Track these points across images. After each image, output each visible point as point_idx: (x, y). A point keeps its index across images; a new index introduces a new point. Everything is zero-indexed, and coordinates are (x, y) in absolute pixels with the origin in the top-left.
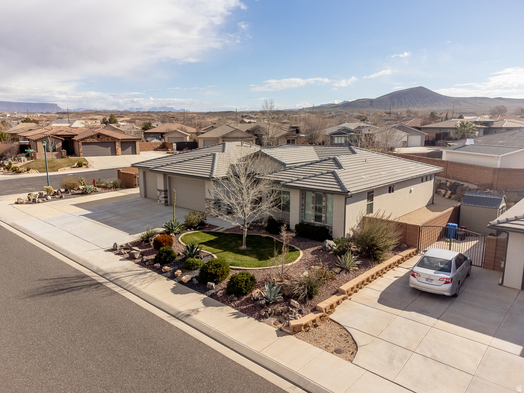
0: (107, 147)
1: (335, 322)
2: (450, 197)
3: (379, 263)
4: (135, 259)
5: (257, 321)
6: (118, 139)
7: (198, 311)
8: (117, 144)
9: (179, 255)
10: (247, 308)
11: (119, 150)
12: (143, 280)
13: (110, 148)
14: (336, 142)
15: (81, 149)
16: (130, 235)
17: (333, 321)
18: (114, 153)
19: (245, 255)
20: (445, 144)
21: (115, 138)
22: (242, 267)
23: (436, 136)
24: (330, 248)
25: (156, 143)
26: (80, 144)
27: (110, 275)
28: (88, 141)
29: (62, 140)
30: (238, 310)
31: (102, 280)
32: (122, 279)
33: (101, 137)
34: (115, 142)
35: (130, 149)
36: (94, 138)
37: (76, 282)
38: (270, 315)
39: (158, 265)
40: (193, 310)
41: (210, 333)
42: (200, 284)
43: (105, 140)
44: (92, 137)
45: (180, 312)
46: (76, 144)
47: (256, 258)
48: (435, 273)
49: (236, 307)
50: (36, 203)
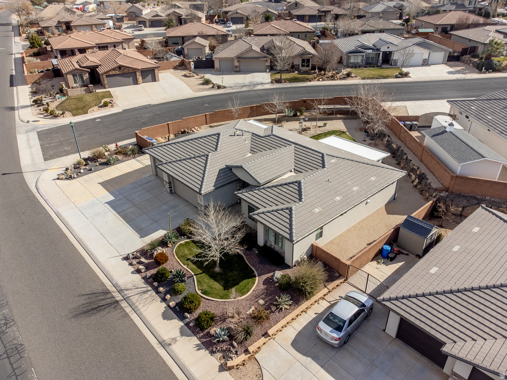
0: (129, 78)
1: (258, 362)
2: (416, 186)
3: (307, 300)
4: (142, 273)
5: (210, 354)
6: (138, 69)
7: (176, 341)
8: (138, 74)
9: (171, 272)
10: (206, 341)
11: (140, 79)
12: (145, 301)
13: (131, 78)
14: (352, 61)
15: (106, 82)
16: (141, 237)
17: (257, 360)
18: (136, 82)
19: (216, 280)
20: (469, 62)
21: (136, 69)
22: (211, 297)
23: (462, 50)
24: (276, 280)
25: (175, 61)
26: (104, 76)
27: (124, 292)
28: (111, 73)
29: (88, 71)
30: (200, 341)
31: (118, 297)
32: (132, 297)
33: (122, 68)
34: (135, 73)
35: (150, 77)
36: (116, 70)
37: (103, 300)
38: (218, 351)
39: (156, 284)
40: (173, 339)
41: (179, 364)
42: (180, 310)
43: (126, 71)
44: (114, 69)
45: (164, 341)
46: (101, 76)
47: (222, 286)
48: (331, 332)
49: (199, 339)
50: (72, 178)
